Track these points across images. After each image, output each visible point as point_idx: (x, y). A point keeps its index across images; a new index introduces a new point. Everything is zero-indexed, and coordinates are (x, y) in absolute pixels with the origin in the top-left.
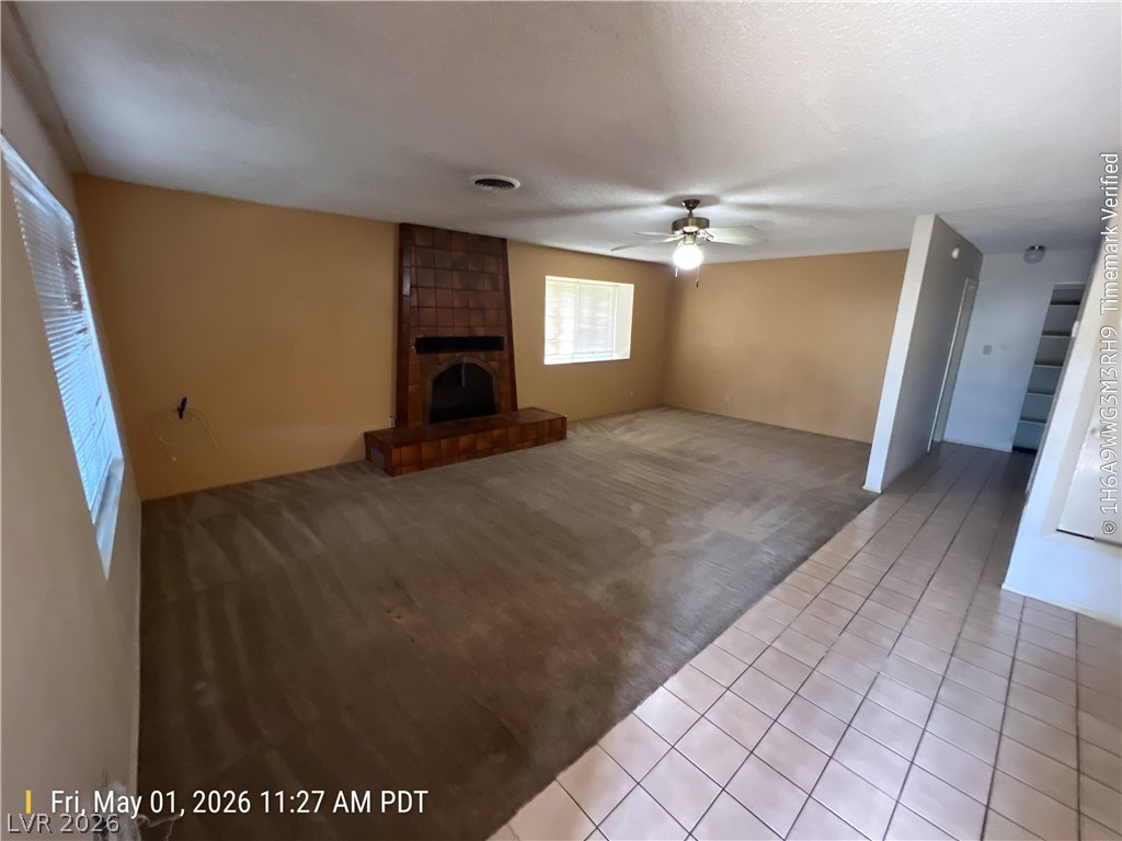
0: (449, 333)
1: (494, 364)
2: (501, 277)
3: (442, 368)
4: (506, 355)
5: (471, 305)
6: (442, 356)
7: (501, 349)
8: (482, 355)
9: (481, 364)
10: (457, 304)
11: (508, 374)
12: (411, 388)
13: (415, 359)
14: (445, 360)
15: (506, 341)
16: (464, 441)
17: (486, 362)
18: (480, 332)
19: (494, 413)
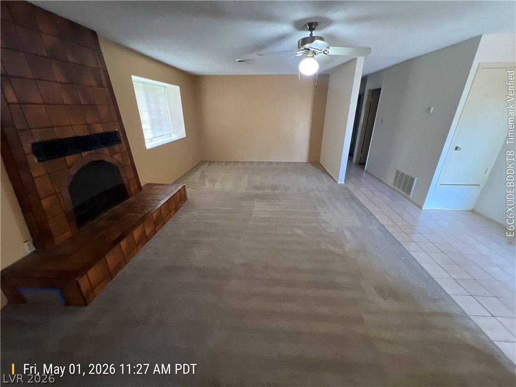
0: (70, 133)
1: (117, 157)
2: (102, 72)
3: (73, 171)
4: (124, 148)
5: (83, 102)
6: (69, 159)
7: (119, 142)
8: (106, 150)
9: (107, 159)
10: (67, 101)
11: (130, 163)
12: (45, 203)
13: (38, 169)
14: (74, 161)
15: (121, 135)
16: (137, 233)
17: (111, 156)
18: (99, 129)
19: (128, 197)
